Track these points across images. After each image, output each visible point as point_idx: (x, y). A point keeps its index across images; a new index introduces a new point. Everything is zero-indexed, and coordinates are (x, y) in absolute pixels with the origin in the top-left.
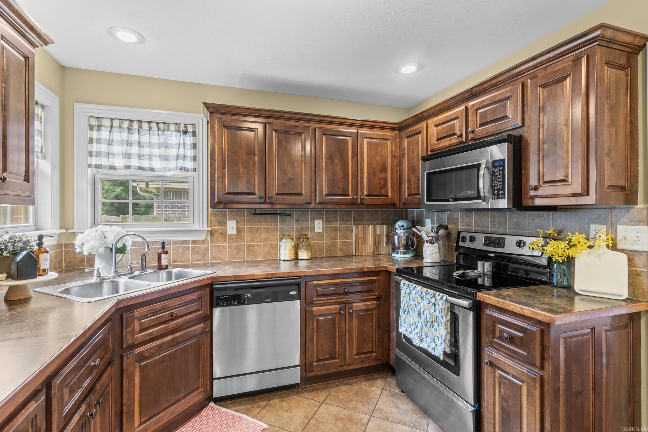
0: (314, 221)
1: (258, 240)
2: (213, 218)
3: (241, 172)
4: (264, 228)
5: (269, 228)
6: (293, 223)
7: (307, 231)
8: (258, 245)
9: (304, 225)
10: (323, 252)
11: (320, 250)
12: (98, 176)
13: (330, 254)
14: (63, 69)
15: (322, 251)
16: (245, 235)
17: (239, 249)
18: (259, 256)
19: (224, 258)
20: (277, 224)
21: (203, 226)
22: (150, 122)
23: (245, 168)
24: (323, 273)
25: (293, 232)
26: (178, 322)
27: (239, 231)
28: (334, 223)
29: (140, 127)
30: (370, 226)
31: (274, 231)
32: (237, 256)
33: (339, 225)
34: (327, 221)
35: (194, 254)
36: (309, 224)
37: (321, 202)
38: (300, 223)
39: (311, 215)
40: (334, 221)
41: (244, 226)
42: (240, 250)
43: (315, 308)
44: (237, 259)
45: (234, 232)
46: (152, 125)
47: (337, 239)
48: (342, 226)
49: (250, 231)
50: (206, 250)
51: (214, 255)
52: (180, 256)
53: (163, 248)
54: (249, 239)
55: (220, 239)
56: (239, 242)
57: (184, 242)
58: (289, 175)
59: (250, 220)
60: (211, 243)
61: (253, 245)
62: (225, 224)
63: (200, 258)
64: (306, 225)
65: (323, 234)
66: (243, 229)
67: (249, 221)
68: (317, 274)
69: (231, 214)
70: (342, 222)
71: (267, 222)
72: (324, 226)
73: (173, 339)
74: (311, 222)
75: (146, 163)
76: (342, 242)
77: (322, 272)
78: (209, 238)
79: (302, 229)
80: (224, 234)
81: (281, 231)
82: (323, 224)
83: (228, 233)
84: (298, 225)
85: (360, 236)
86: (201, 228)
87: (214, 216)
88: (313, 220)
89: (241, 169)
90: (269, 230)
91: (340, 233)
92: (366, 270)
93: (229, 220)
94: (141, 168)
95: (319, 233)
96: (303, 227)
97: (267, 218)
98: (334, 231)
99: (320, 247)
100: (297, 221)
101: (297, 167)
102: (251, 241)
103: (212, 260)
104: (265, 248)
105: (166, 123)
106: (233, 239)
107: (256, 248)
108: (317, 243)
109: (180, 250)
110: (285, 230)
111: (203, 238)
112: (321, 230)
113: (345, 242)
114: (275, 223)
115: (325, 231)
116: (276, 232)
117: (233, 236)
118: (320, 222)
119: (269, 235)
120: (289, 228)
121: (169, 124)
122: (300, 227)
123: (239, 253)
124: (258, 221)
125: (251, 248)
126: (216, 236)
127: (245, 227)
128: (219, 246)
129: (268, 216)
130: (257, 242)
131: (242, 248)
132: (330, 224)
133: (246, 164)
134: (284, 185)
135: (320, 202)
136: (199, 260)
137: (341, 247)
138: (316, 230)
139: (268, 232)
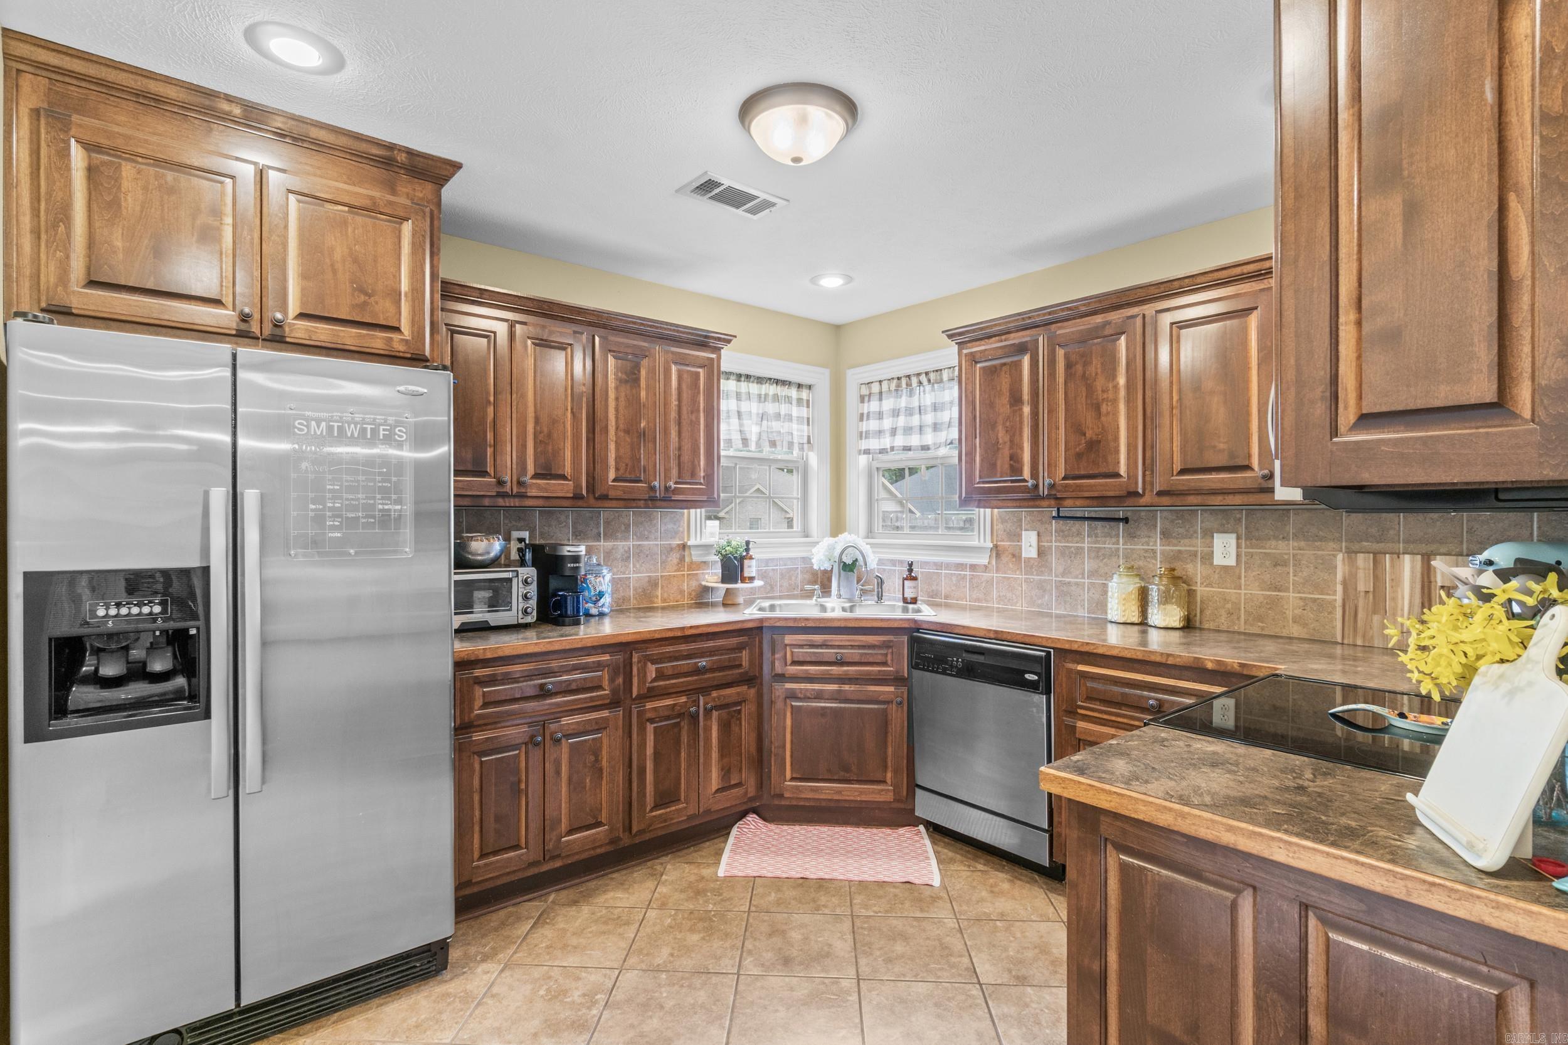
0: (1213, 537)
1: (1078, 572)
2: (1000, 526)
3: (1001, 441)
4: (1090, 549)
5: (1100, 548)
6: (1156, 541)
7: (1192, 561)
8: (1077, 584)
9: (1184, 546)
10: (1239, 618)
11: (1230, 614)
12: (875, 464)
13: (1262, 629)
14: (837, 329)
15: (1235, 617)
16: (1053, 559)
17: (1041, 587)
18: (1079, 607)
19: (1017, 602)
20: (1118, 541)
21: (985, 541)
22: (919, 375)
23: (1007, 431)
24: (1095, 651)
25: (1154, 561)
26: (848, 671)
27: (1041, 552)
28: (1274, 543)
29: (909, 385)
30: (1407, 557)
31: (1111, 556)
32: (1040, 602)
33: (1291, 551)
34: (1250, 537)
35: (972, 588)
36: (1198, 544)
37: (1166, 489)
38: (1175, 541)
39: (1202, 522)
40: (1276, 538)
41: (1051, 542)
42: (1045, 591)
43: (1081, 724)
44: (1039, 606)
45: (1033, 553)
46: (921, 378)
47: (1287, 590)
48: (1303, 555)
49: (1062, 552)
50: (990, 582)
51: (1001, 594)
52: (954, 588)
53: (910, 570)
54: (1061, 569)
55: (1011, 565)
56: (1041, 573)
57: (960, 566)
58: (1089, 434)
59: (1063, 531)
60: (997, 571)
61: (1069, 583)
62: (1019, 537)
63: (981, 596)
64: (1189, 546)
65: (1237, 571)
66: (1050, 548)
67: (1061, 534)
68: (1083, 650)
69: (1028, 518)
70: (1302, 544)
71: (1096, 537)
72: (1243, 550)
73: (839, 691)
74: (1202, 538)
75: (915, 440)
76: (1301, 598)
77: (1092, 647)
78: (994, 562)
79: (1178, 556)
80: (1016, 556)
81: (1127, 557)
82: (1238, 546)
83: (1023, 556)
84: (1168, 545)
85: (1361, 587)
86: (982, 544)
87: (1002, 523)
88: (1208, 534)
89: (1000, 435)
90: (1100, 554)
91: (1295, 571)
92: (1210, 666)
93: (1026, 530)
94: (907, 449)
95: (1226, 568)
96: (1180, 551)
97: (1096, 528)
98: (1275, 565)
99: (1229, 606)
100: (1166, 535)
101: (1108, 413)
102: (1063, 574)
103: (999, 604)
104: (1091, 594)
105: (937, 371)
106: (1032, 567)
107: (1073, 588)
108: (1220, 593)
109: (954, 579)
110: (1135, 556)
111: (985, 561)
112: (1231, 561)
113: (1315, 600)
114: (1114, 540)
115: (1246, 563)
116: (1114, 559)
117: (1032, 562)
118: (1231, 540)
119: (1101, 564)
120: (1146, 551)
121: (941, 370)
122: (1172, 551)
123: (1043, 596)
124: (1079, 534)
125: (1065, 589)
126: (1005, 559)
127: (1054, 544)
128: (1009, 578)
129: (1099, 524)
130: (1076, 577)
131: (1049, 587)
132: (1262, 547)
133: (1008, 424)
134: (1079, 456)
135: (1162, 489)
136: (978, 600)
137: (1298, 611)
138: (1218, 560)
139: (1098, 557)
